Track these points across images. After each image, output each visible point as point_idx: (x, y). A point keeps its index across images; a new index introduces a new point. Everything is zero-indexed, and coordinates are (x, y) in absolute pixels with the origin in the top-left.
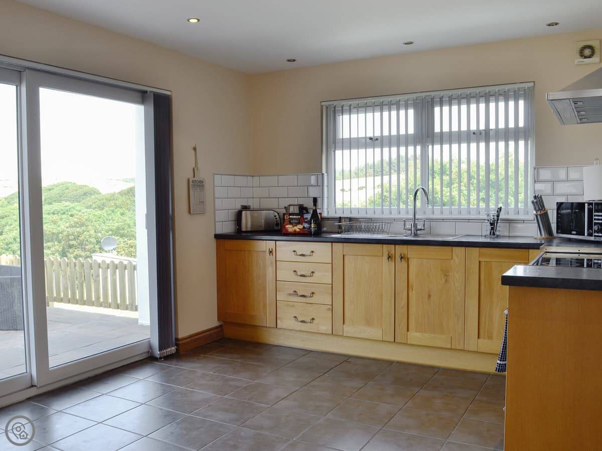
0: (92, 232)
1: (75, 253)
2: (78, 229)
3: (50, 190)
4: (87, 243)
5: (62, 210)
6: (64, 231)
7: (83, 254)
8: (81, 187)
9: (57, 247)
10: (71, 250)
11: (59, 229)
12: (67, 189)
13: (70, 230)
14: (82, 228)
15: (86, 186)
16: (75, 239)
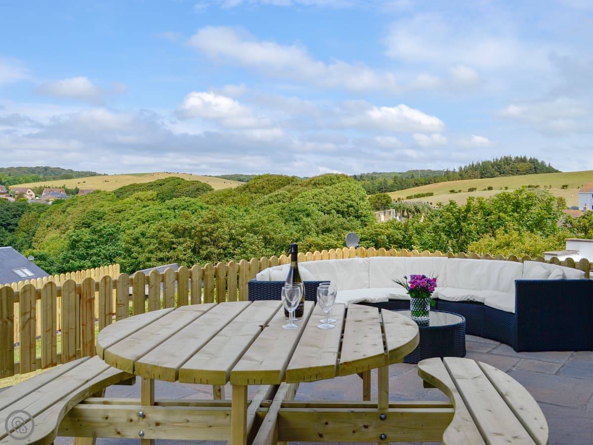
0: (226, 229)
1: (208, 250)
2: (212, 226)
3: (161, 185)
4: (221, 240)
5: (183, 205)
6: (197, 226)
7: (216, 251)
8: (193, 183)
9: (189, 243)
10: (204, 247)
11: (191, 224)
12: (179, 184)
13: (204, 226)
14: (217, 224)
15: (198, 182)
16: (207, 236)
